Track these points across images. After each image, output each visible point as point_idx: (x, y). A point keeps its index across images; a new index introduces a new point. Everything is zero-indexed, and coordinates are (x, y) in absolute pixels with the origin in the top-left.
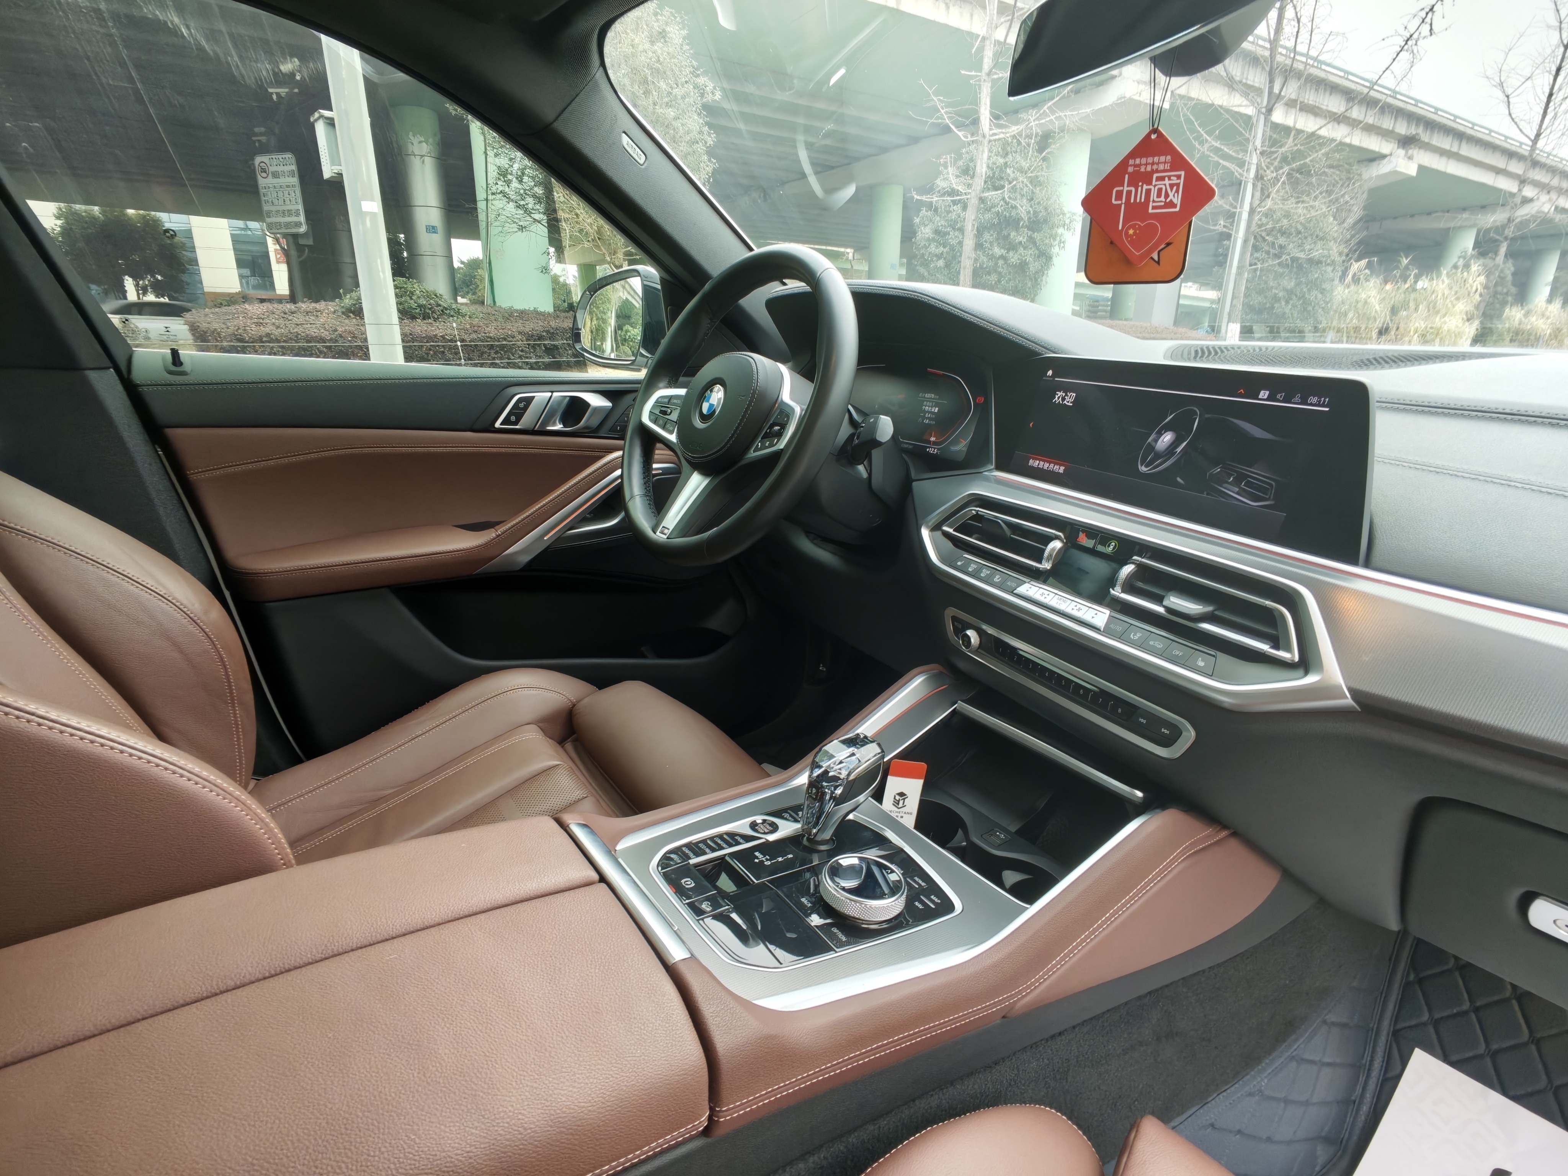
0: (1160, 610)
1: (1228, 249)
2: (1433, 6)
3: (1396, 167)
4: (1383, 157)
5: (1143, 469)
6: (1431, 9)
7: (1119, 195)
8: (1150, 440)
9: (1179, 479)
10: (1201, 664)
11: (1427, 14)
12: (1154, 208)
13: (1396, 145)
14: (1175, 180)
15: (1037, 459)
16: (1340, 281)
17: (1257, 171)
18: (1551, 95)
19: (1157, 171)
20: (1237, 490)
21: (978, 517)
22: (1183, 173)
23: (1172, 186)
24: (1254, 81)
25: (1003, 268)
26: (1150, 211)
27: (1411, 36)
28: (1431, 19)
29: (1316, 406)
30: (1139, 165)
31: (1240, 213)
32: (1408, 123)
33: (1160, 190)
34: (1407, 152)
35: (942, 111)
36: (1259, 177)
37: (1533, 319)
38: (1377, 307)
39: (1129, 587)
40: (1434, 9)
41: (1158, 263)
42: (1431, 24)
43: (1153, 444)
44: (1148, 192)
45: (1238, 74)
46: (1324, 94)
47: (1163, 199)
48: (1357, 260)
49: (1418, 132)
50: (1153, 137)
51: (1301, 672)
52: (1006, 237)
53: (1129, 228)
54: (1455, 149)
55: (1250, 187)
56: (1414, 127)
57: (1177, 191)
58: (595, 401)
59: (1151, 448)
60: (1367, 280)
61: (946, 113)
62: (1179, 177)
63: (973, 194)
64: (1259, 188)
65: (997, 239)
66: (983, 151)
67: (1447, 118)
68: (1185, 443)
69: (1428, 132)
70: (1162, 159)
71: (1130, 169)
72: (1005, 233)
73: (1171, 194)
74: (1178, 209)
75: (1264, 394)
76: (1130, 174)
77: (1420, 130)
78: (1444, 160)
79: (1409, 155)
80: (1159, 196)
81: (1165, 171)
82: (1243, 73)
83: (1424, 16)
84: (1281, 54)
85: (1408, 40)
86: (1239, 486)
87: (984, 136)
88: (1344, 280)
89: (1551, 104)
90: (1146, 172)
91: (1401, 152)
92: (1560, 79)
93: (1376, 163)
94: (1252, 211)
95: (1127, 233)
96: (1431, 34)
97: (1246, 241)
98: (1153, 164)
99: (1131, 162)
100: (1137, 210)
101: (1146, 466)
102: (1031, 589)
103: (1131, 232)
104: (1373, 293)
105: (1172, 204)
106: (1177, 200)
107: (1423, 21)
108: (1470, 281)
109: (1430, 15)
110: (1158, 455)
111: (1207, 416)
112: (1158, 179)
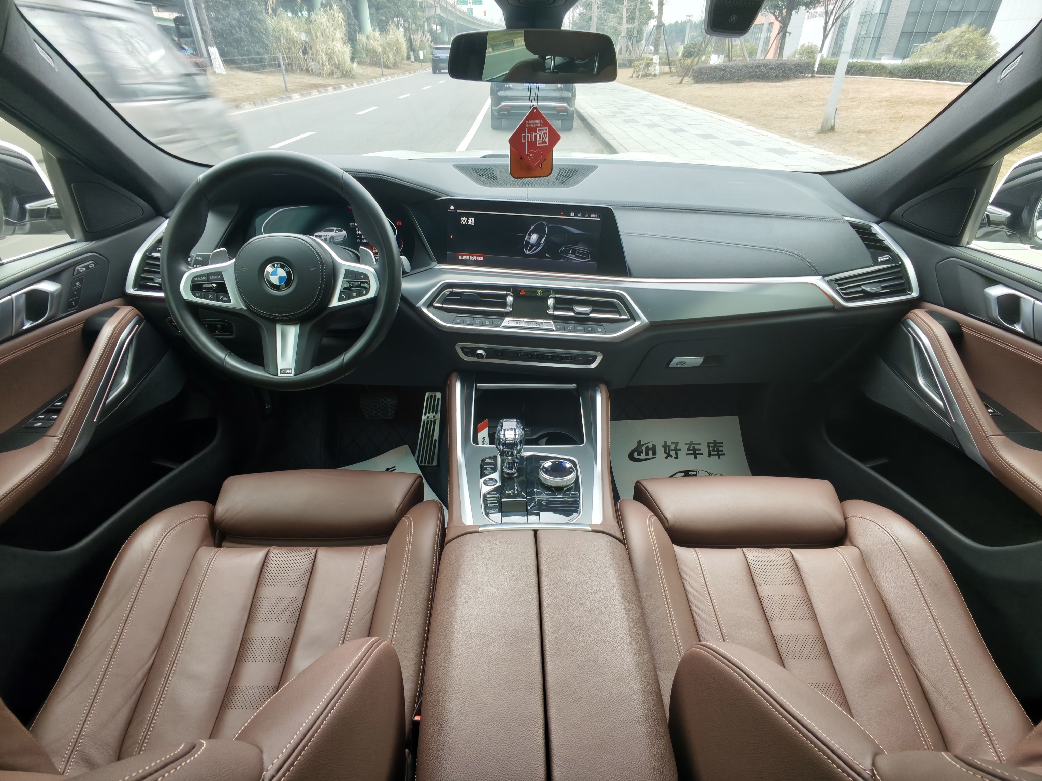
0: (572, 314)
5: (527, 252)
7: (524, 139)
8: (526, 238)
9: (547, 255)
10: (600, 330)
12: (539, 144)
14: (545, 131)
15: (464, 255)
16: (266, 13)
19: (538, 127)
20: (574, 256)
21: (452, 294)
22: (548, 128)
23: (544, 134)
26: (537, 145)
29: (596, 218)
30: (530, 124)
33: (540, 136)
37: (372, 41)
39: (555, 309)
41: (542, 168)
43: (528, 240)
44: (536, 136)
47: (541, 140)
50: (535, 111)
51: (631, 321)
53: (530, 153)
57: (547, 136)
58: (49, 287)
59: (528, 243)
60: (282, 12)
62: (546, 130)
68: (544, 239)
70: (539, 121)
71: (527, 125)
73: (544, 137)
74: (548, 144)
75: (572, 214)
76: (527, 128)
80: (540, 138)
81: (540, 127)
86: (574, 254)
90: (534, 127)
95: (529, 155)
98: (536, 123)
99: (527, 122)
100: (532, 145)
101: (529, 251)
102: (508, 322)
103: (531, 155)
104: (289, 22)
105: (545, 142)
106: (547, 140)
110: (533, 246)
111: (550, 225)
112: (539, 130)
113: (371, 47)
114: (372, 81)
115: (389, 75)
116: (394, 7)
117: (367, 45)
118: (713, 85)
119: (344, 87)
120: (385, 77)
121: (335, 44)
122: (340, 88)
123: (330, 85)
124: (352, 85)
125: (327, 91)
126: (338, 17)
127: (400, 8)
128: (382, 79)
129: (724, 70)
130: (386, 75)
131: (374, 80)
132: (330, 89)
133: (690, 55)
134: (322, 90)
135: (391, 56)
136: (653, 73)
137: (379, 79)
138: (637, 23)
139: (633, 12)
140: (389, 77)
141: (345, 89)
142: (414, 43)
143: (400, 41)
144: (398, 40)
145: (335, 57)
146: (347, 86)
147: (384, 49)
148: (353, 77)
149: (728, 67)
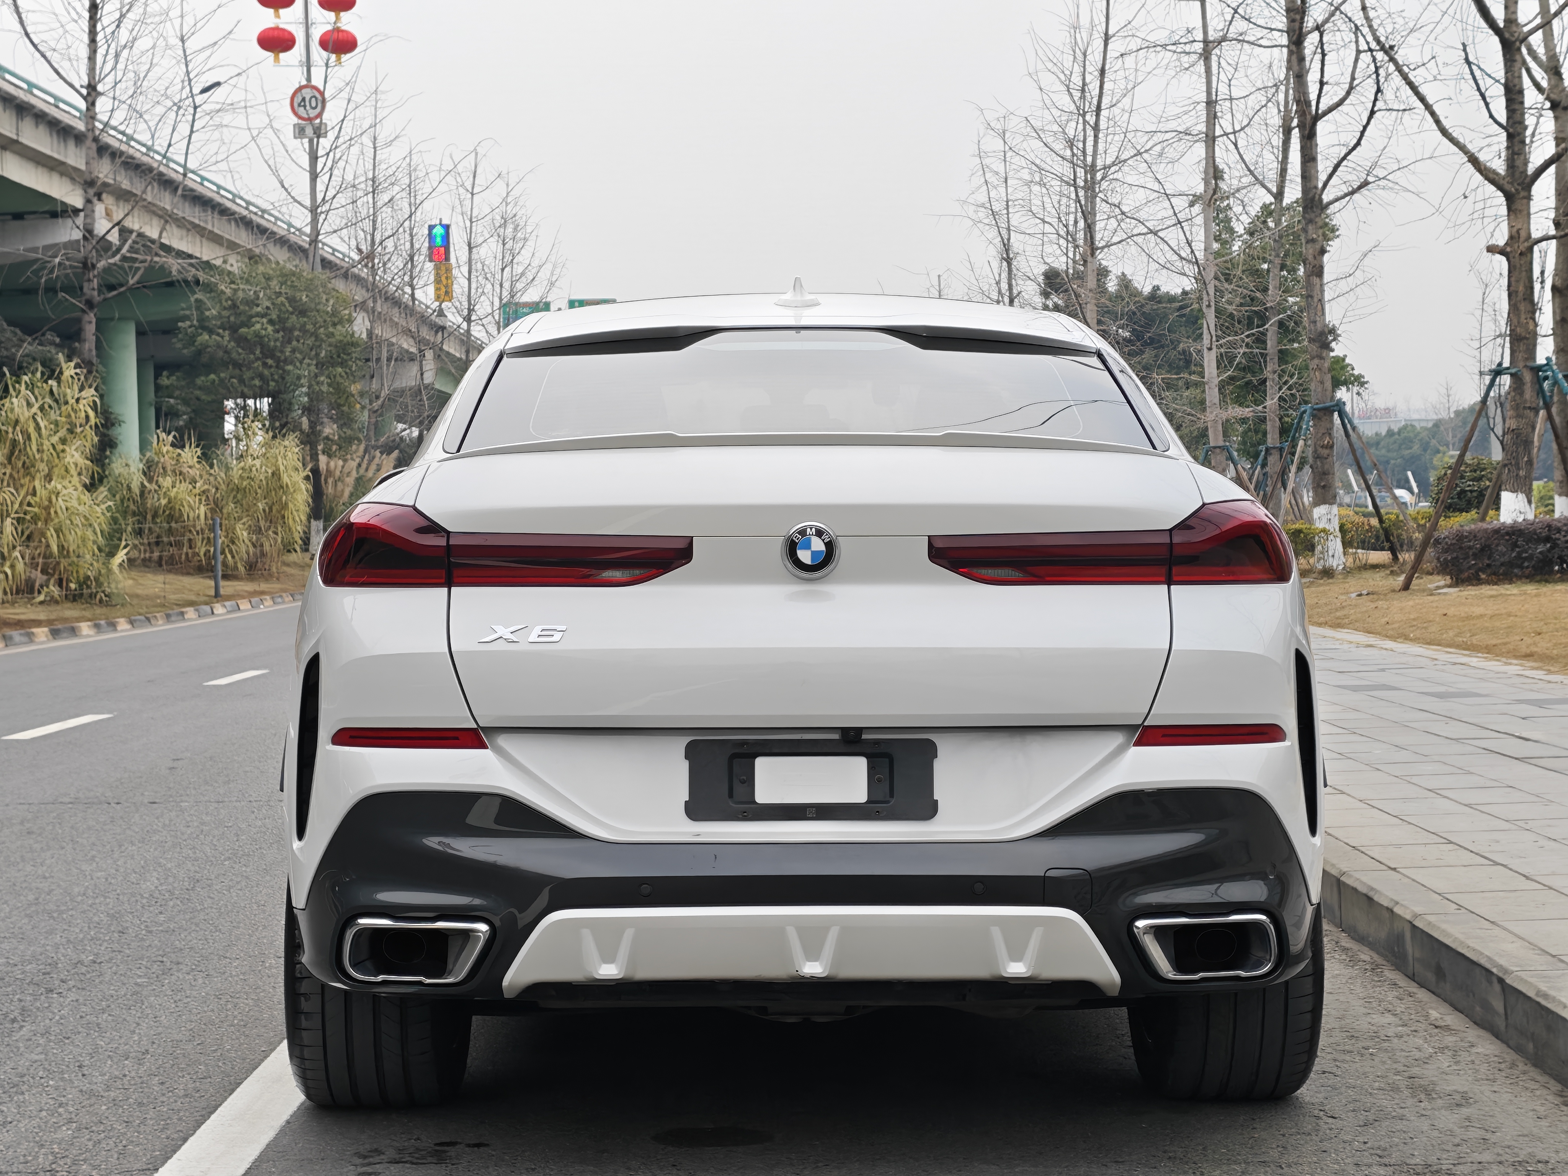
113: (164, 502)
114: (182, 614)
115: (243, 597)
116: (265, 364)
117: (142, 493)
118: (1511, 590)
119: (85, 628)
120: (227, 604)
121: (59, 487)
122: (73, 632)
123: (38, 623)
124: (113, 625)
125: (30, 637)
126: (78, 400)
127: (290, 367)
128: (219, 609)
129: (1547, 539)
130: (229, 598)
131: (190, 612)
132: (41, 632)
133: (1463, 504)
134: (16, 635)
135: (242, 533)
136: (1320, 567)
137: (207, 608)
138: (1271, 402)
139: (1253, 365)
140: (244, 605)
141: (88, 636)
142: (329, 490)
143: (285, 479)
144: (276, 475)
145: (51, 533)
146: (97, 626)
147: (216, 507)
148: (108, 601)
149: (1559, 530)
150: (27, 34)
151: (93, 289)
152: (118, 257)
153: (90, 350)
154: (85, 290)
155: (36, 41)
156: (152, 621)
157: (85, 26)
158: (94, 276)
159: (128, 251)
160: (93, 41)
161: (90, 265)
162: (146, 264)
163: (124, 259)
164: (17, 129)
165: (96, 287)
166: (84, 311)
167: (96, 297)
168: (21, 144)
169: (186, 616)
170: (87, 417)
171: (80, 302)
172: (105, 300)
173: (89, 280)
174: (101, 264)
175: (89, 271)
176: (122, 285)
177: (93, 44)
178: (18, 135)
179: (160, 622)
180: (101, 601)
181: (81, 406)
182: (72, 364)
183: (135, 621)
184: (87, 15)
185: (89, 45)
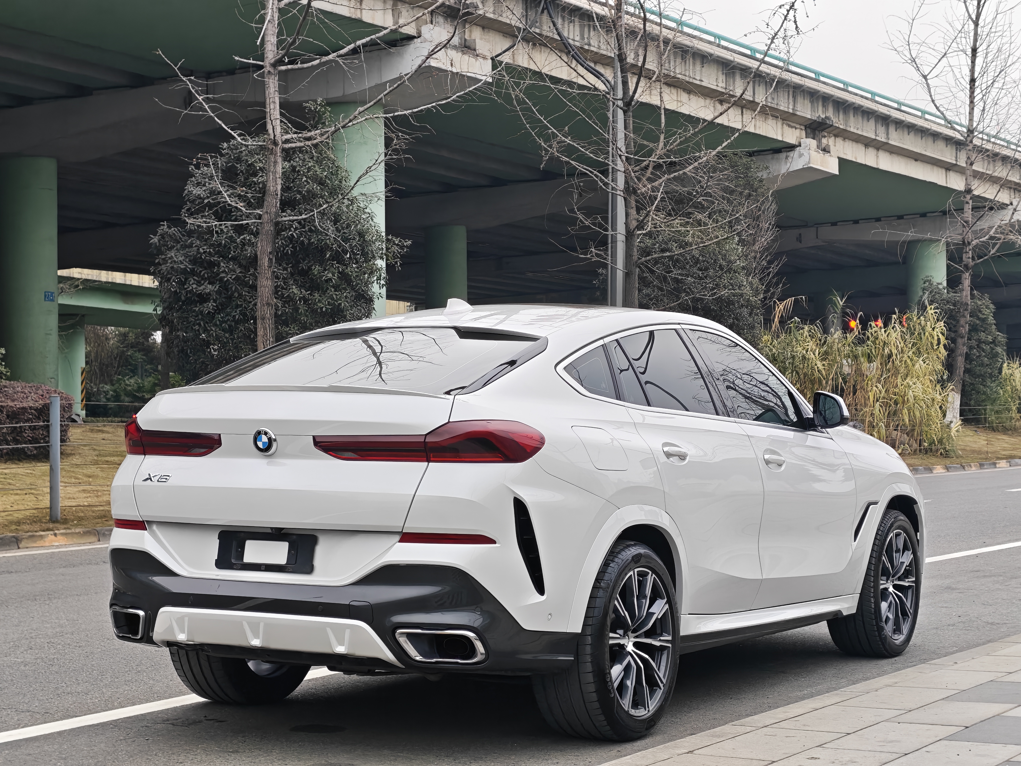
1: (605, 281)
2: (793, 3)
3: (809, 163)
4: (792, 147)
6: (792, 6)
11: (788, 11)
13: (804, 133)
16: (766, 328)
17: (626, 182)
18: (973, 81)
24: (599, 47)
25: (307, 316)
27: (776, 34)
28: (794, 16)
31: (614, 238)
32: (812, 102)
34: (819, 142)
35: (200, 98)
36: (630, 190)
38: (819, 364)
40: (795, 7)
42: (795, 22)
45: (577, 38)
46: (694, 64)
48: (781, 300)
49: (828, 115)
52: (305, 273)
54: (882, 138)
55: (620, 202)
56: (820, 108)
60: (798, 328)
61: (207, 100)
63: (266, 217)
64: (633, 204)
65: (292, 274)
66: (275, 162)
67: (862, 97)
69: (841, 116)
72: (303, 266)
77: (830, 113)
78: (871, 152)
79: (823, 146)
82: (582, 37)
83: (786, 13)
84: (627, 13)
85: (773, 38)
87: (275, 143)
88: (771, 327)
89: (977, 91)
91: (813, 143)
92: (979, 61)
93: (783, 155)
94: (629, 235)
96: (798, 33)
97: (628, 275)
104: (811, 345)
107: (785, 19)
108: (929, 329)
109: (792, 12)
145: (905, 411)
150: (933, 101)
151: (969, 258)
152: (987, 237)
153: (966, 296)
154: (964, 259)
155: (938, 105)
156: (966, 468)
157: (968, 93)
158: (970, 250)
159: (994, 233)
160: (972, 102)
161: (966, 242)
162: (1001, 241)
163: (991, 238)
164: (956, 157)
165: (971, 256)
166: (962, 271)
167: (971, 263)
168: (959, 166)
169: (997, 466)
170: (939, 340)
171: (961, 266)
172: (975, 264)
173: (966, 252)
174: (974, 243)
175: (966, 247)
176: (985, 256)
177: (971, 105)
178: (956, 161)
179: (974, 468)
180: (941, 454)
181: (935, 332)
182: (933, 307)
183: (950, 467)
184: (968, 87)
185: (969, 106)
